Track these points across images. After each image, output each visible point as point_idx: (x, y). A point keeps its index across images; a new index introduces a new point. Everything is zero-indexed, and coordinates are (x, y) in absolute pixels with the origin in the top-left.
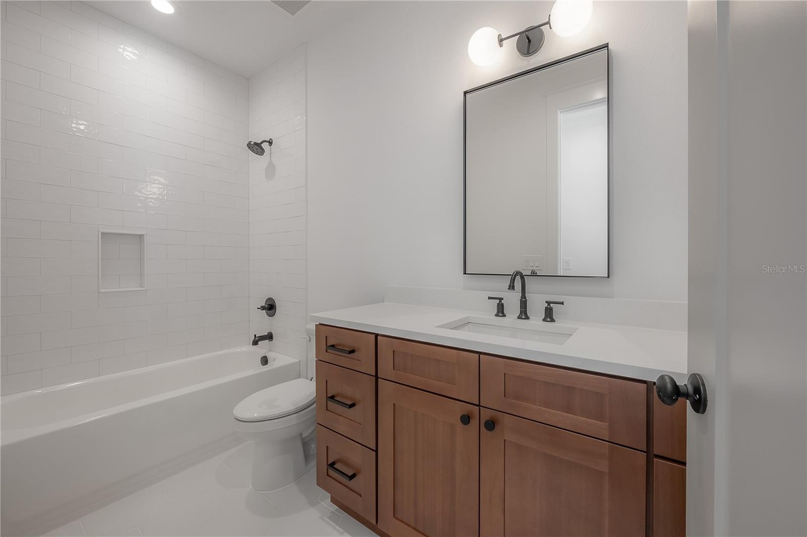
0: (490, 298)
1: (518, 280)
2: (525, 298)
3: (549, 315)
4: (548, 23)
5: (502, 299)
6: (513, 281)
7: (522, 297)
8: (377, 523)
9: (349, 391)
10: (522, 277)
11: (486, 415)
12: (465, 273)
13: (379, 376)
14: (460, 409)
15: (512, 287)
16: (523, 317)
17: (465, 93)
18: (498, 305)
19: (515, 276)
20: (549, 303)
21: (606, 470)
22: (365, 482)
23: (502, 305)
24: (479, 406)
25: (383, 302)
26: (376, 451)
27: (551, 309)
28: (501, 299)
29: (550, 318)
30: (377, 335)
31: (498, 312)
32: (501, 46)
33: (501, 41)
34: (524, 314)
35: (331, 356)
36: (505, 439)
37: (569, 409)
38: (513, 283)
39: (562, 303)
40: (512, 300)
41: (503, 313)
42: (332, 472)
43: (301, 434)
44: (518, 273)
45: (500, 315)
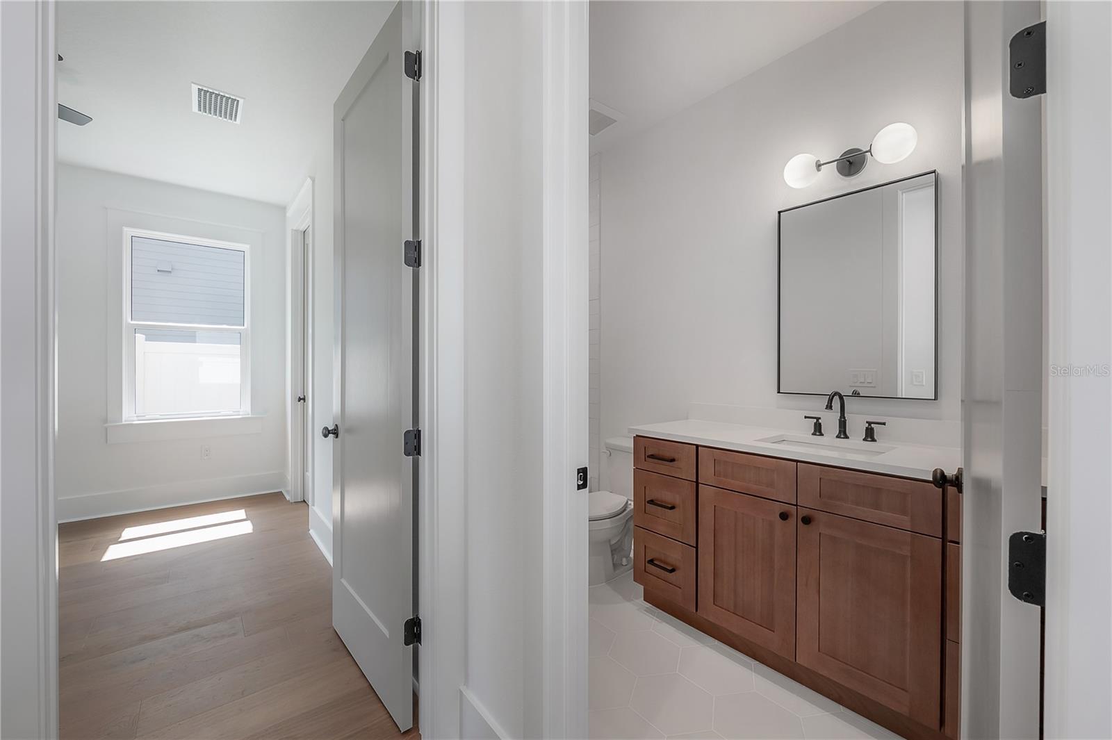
0: (806, 417)
1: (836, 399)
2: (844, 418)
3: (870, 435)
4: (870, 151)
5: (820, 418)
6: (830, 401)
7: (841, 417)
8: (697, 610)
9: (668, 496)
10: (841, 398)
11: (803, 512)
12: (779, 392)
13: (699, 481)
14: (779, 508)
15: (829, 407)
16: (842, 436)
17: (779, 212)
18: (815, 424)
19: (833, 397)
20: (870, 423)
21: (909, 554)
22: (684, 576)
23: (820, 424)
24: (796, 505)
25: (687, 418)
26: (697, 548)
27: (872, 429)
28: (818, 419)
29: (871, 438)
30: (697, 446)
31: (815, 431)
32: (819, 170)
33: (819, 166)
34: (843, 433)
35: (651, 464)
36: (820, 531)
37: (877, 506)
38: (831, 403)
39: (884, 424)
40: (830, 420)
41: (820, 432)
42: (651, 568)
43: (610, 541)
44: (836, 394)
45: (818, 434)
